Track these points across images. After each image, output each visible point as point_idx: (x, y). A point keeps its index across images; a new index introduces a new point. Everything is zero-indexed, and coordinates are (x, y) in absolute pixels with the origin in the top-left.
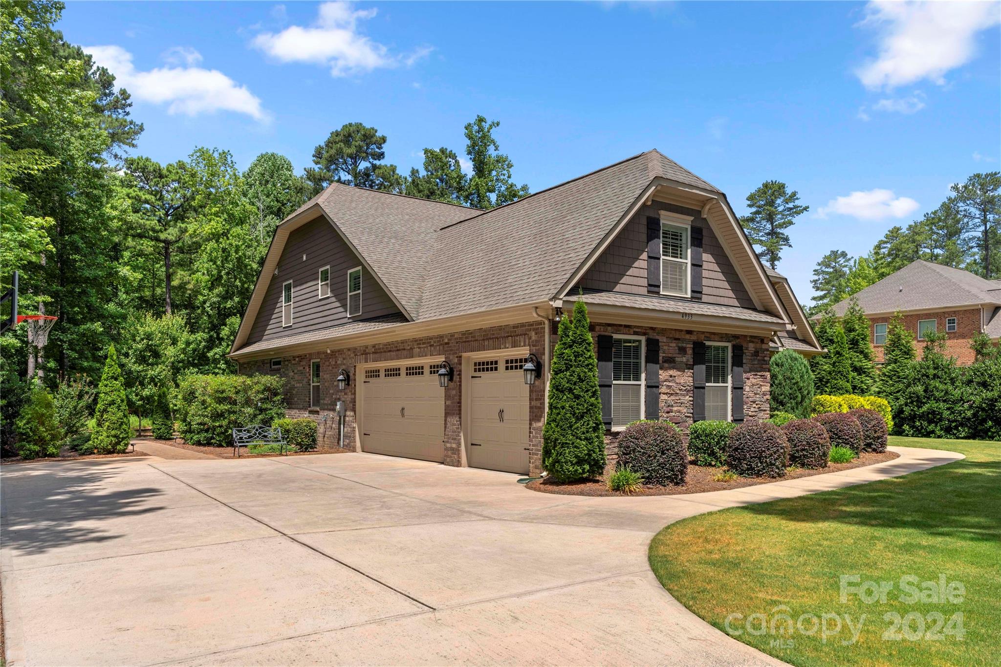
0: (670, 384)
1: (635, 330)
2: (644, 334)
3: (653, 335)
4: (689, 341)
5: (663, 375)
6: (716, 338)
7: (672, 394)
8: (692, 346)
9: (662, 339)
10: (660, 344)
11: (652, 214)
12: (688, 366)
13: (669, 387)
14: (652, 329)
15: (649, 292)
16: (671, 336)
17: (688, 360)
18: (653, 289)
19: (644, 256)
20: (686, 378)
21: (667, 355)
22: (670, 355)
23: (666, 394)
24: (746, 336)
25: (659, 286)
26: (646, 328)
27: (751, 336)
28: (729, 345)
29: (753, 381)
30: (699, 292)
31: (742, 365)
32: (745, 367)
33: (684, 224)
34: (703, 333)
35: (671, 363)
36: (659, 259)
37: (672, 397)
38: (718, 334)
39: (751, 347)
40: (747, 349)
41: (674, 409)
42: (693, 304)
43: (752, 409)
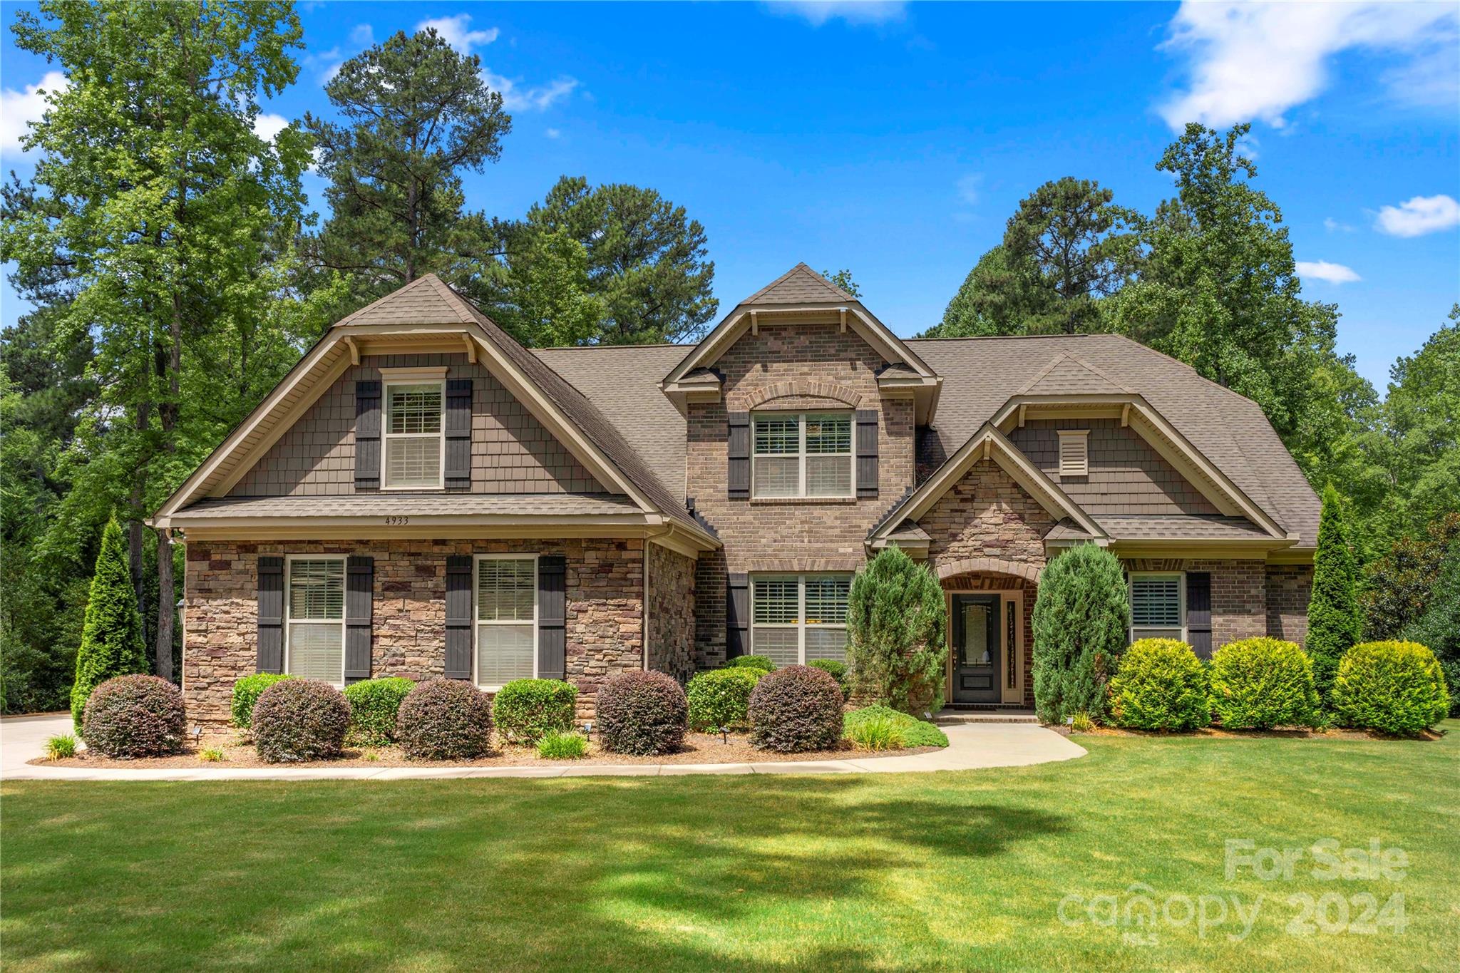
0: (398, 622)
1: (326, 546)
2: (345, 551)
3: (361, 552)
4: (441, 556)
5: (384, 608)
6: (502, 547)
7: (400, 638)
8: (445, 563)
9: (380, 557)
10: (376, 564)
11: (367, 376)
12: (438, 595)
13: (396, 627)
14: (360, 542)
15: (358, 489)
16: (401, 550)
17: (437, 585)
18: (367, 483)
19: (351, 438)
20: (431, 613)
21: (391, 580)
22: (398, 579)
23: (391, 636)
24: (578, 541)
25: (378, 479)
26: (349, 543)
27: (591, 540)
28: (535, 557)
29: (594, 614)
30: (463, 479)
31: (563, 587)
32: (571, 591)
33: (433, 379)
34: (473, 541)
35: (399, 588)
36: (379, 439)
37: (402, 642)
38: (506, 541)
39: (592, 558)
40: (581, 561)
41: (408, 660)
42: (449, 499)
43: (592, 663)
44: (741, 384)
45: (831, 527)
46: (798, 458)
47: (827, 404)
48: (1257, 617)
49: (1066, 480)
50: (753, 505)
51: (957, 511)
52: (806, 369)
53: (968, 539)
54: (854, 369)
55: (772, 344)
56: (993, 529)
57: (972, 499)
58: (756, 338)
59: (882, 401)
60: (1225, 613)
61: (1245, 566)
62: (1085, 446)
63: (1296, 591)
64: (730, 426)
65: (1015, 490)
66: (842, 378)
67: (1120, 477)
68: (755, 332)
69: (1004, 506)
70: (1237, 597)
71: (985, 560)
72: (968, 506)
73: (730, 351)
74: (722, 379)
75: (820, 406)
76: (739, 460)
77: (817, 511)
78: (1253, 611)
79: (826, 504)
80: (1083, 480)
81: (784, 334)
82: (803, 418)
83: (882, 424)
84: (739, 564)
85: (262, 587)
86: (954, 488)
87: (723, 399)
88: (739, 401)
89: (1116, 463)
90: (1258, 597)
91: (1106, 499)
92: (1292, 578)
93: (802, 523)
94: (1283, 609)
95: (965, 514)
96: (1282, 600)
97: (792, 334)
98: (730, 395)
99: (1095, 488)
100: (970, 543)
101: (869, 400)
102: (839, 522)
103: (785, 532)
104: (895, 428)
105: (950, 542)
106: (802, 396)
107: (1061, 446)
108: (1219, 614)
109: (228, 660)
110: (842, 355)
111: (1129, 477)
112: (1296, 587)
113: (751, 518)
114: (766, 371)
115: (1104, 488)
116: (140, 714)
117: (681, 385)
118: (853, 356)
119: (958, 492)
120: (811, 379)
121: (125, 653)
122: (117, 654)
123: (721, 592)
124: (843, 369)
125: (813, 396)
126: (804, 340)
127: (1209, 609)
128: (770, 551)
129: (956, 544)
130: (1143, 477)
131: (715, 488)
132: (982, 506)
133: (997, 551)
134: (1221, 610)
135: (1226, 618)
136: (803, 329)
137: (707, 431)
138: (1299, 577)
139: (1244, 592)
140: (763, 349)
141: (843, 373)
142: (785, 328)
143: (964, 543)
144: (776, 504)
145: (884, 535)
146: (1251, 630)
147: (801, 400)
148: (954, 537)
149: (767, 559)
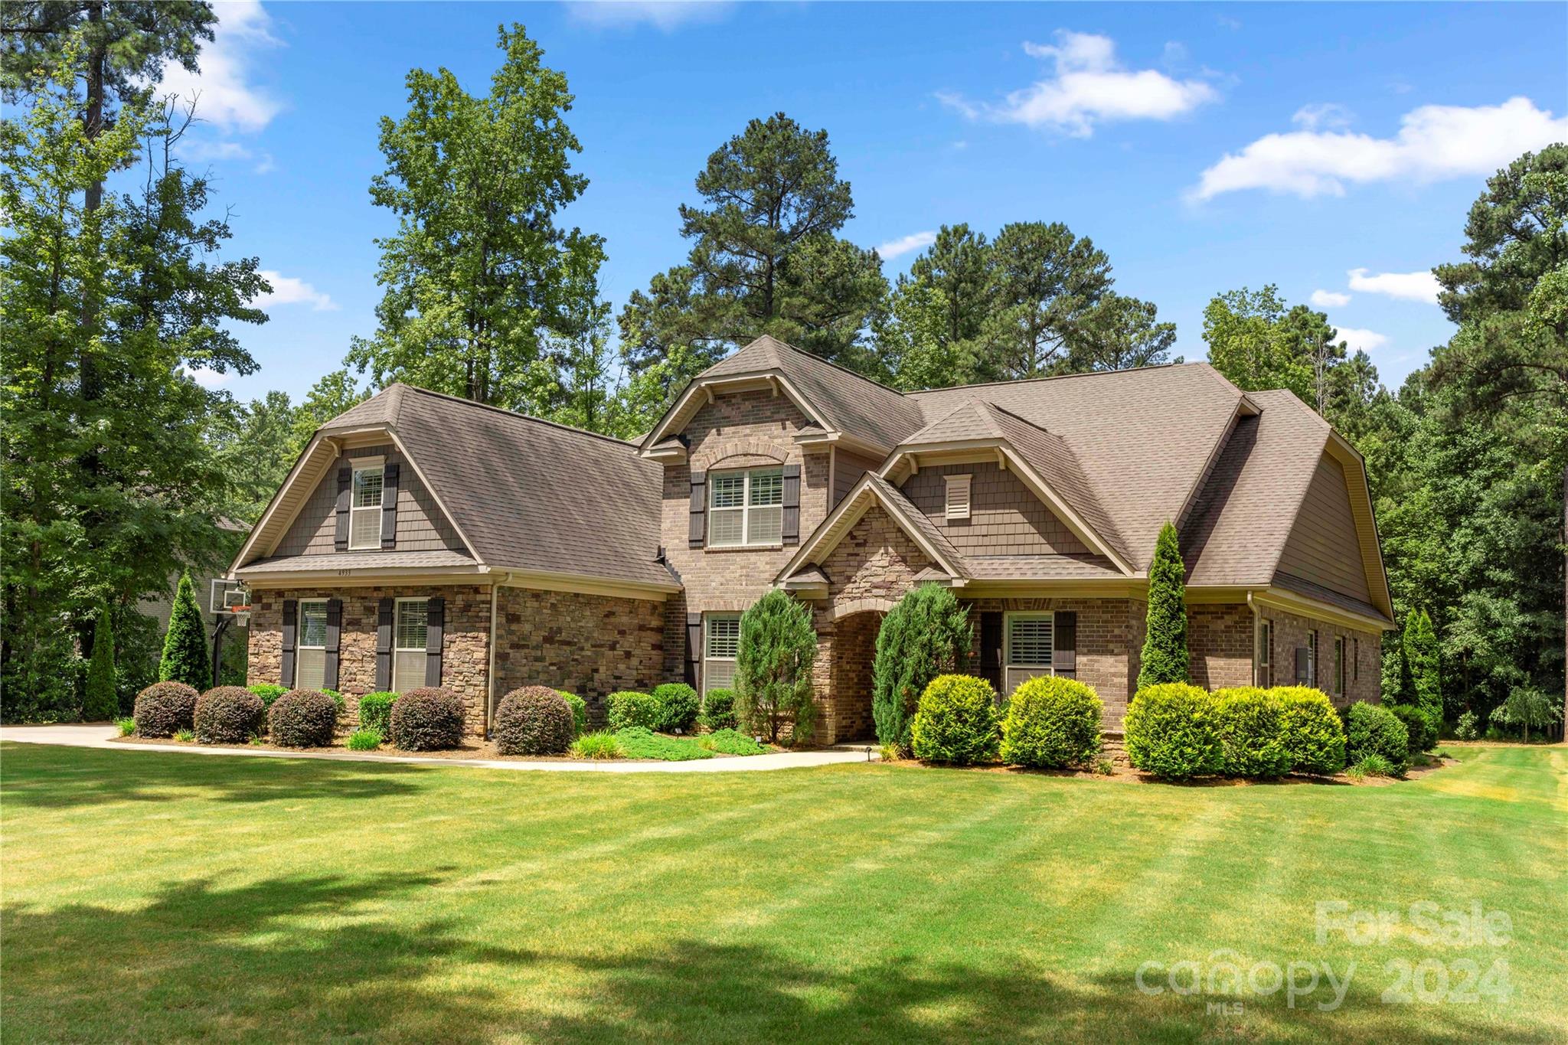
0: (353, 649)
1: (320, 592)
2: (326, 596)
4: (377, 599)
5: (347, 638)
6: (412, 592)
7: (354, 661)
8: (379, 604)
9: (346, 599)
10: (344, 605)
11: (344, 465)
12: (374, 628)
13: (352, 653)
14: (335, 589)
15: (337, 550)
16: (356, 595)
17: (373, 621)
18: (341, 546)
19: (334, 513)
20: (370, 642)
21: (351, 617)
22: (354, 617)
23: (349, 660)
24: (451, 587)
25: (346, 542)
26: (332, 589)
27: (460, 586)
28: (426, 599)
29: (461, 644)
30: (391, 540)
31: (443, 624)
32: (448, 626)
33: (376, 465)
34: (395, 588)
35: (356, 625)
36: (348, 512)
37: (355, 664)
38: (412, 588)
39: (460, 600)
40: (453, 602)
41: (358, 677)
42: (383, 556)
43: (457, 683)
44: (701, 447)
45: (762, 572)
46: (742, 510)
47: (763, 461)
48: (1119, 658)
49: (953, 523)
50: (708, 552)
51: (852, 555)
52: (748, 431)
53: (861, 580)
54: (784, 428)
55: (725, 410)
56: (880, 571)
57: (864, 544)
58: (713, 406)
59: (804, 456)
60: (1089, 653)
61: (1110, 605)
62: (968, 490)
63: (1223, 632)
64: (692, 485)
65: (899, 534)
66: (776, 437)
67: (999, 519)
68: (711, 401)
69: (890, 549)
70: (1101, 637)
71: (873, 600)
72: (860, 550)
73: (695, 419)
74: (686, 443)
75: (757, 463)
76: (699, 513)
77: (753, 557)
78: (1116, 651)
79: (760, 550)
80: (966, 522)
81: (734, 401)
82: (747, 474)
83: (803, 476)
84: (695, 605)
85: (286, 623)
86: (850, 534)
87: (688, 461)
88: (699, 464)
89: (995, 506)
90: (1121, 636)
91: (986, 541)
92: (1219, 618)
93: (742, 568)
94: (1208, 650)
95: (858, 558)
96: (1208, 640)
97: (739, 401)
98: (693, 457)
99: (977, 530)
100: (862, 585)
101: (794, 456)
102: (768, 566)
103: (728, 576)
104: (814, 480)
105: (846, 584)
106: (745, 455)
107: (947, 491)
108: (1084, 654)
109: (267, 676)
110: (776, 416)
111: (1007, 518)
112: (1223, 627)
113: (704, 564)
114: (719, 434)
115: (984, 530)
116: (156, 709)
117: (652, 451)
118: (783, 416)
119: (853, 537)
120: (752, 440)
121: (184, 667)
122: (178, 667)
123: (682, 629)
124: (775, 428)
125: (753, 455)
126: (748, 406)
127: (1074, 649)
128: (717, 593)
129: (851, 585)
130: (1019, 517)
131: (680, 538)
132: (873, 550)
133: (882, 592)
134: (1085, 650)
135: (1090, 658)
136: (748, 396)
137: (676, 489)
138: (1226, 617)
139: (1108, 632)
140: (718, 415)
141: (776, 433)
142: (734, 396)
143: (857, 585)
144: (723, 552)
145: (784, 578)
146: (1112, 670)
147: (744, 458)
148: (849, 579)
149: (715, 601)
